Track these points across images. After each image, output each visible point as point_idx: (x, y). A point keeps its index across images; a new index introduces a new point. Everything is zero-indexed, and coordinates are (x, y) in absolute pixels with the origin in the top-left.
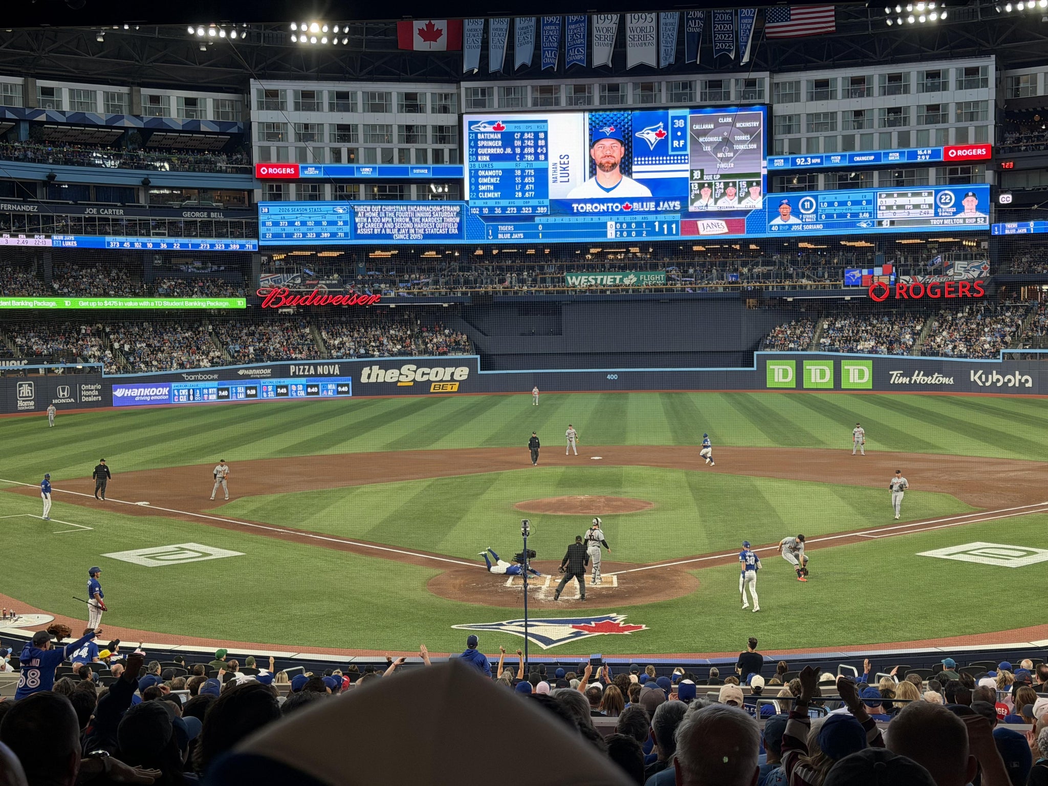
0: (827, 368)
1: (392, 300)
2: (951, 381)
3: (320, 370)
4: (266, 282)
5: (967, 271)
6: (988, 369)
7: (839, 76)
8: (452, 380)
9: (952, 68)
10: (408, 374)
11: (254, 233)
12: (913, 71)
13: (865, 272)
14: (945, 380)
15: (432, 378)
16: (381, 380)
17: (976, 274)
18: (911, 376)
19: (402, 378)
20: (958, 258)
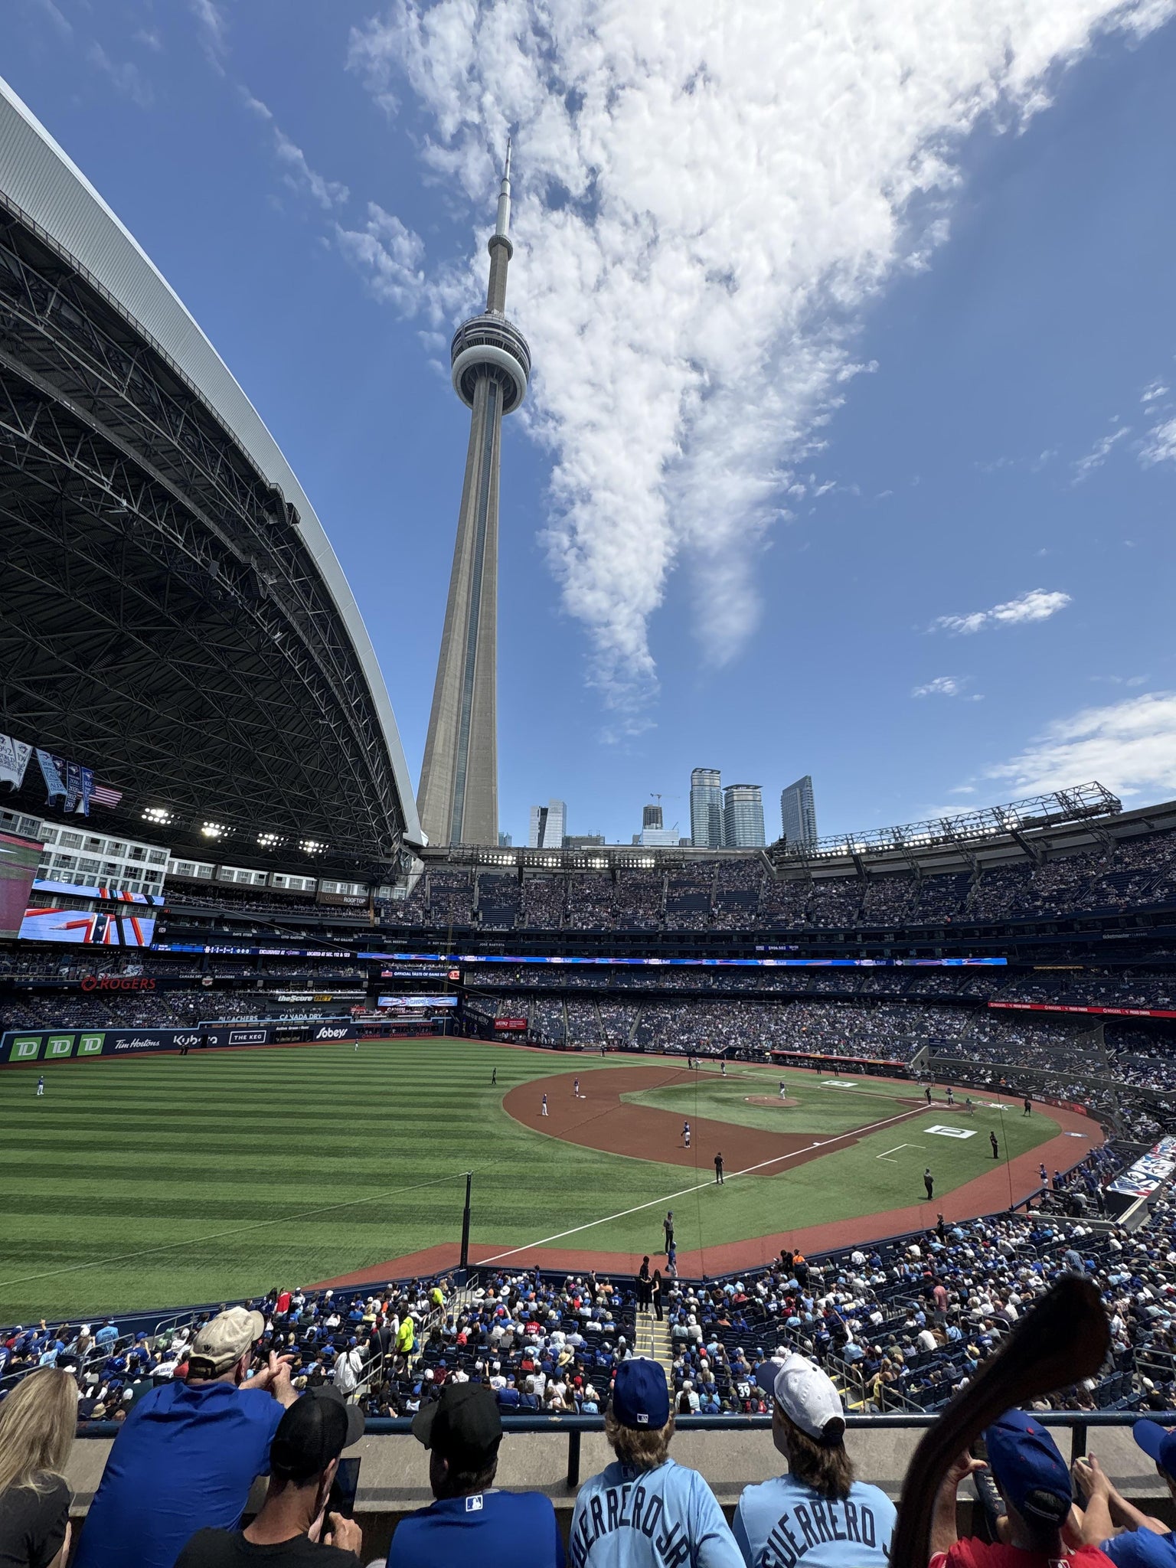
0: (69, 1043)
2: (157, 1044)
5: (132, 972)
7: (86, 835)
9: (149, 849)
12: (130, 845)
14: (153, 1044)
18: (129, 1042)
20: (128, 963)
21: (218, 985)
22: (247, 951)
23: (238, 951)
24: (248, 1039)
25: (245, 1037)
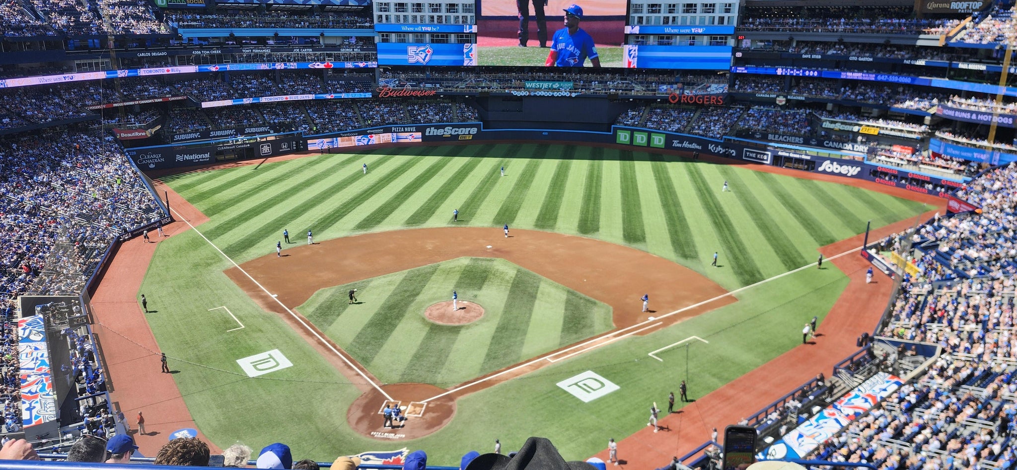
0: (645, 136)
1: (442, 94)
2: (699, 148)
3: (406, 129)
4: (382, 82)
5: (717, 89)
6: (717, 144)
8: (469, 134)
10: (448, 132)
11: (376, 59)
13: (669, 86)
15: (460, 133)
16: (435, 134)
17: (721, 91)
18: (681, 142)
19: (445, 133)
21: (790, 104)
22: (816, 74)
23: (807, 73)
24: (756, 158)
25: (754, 155)
